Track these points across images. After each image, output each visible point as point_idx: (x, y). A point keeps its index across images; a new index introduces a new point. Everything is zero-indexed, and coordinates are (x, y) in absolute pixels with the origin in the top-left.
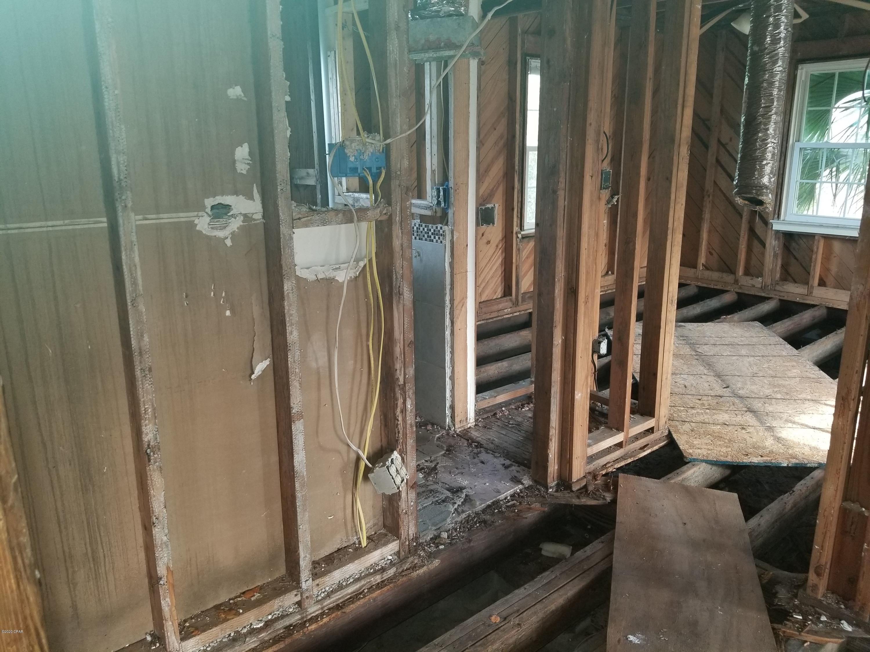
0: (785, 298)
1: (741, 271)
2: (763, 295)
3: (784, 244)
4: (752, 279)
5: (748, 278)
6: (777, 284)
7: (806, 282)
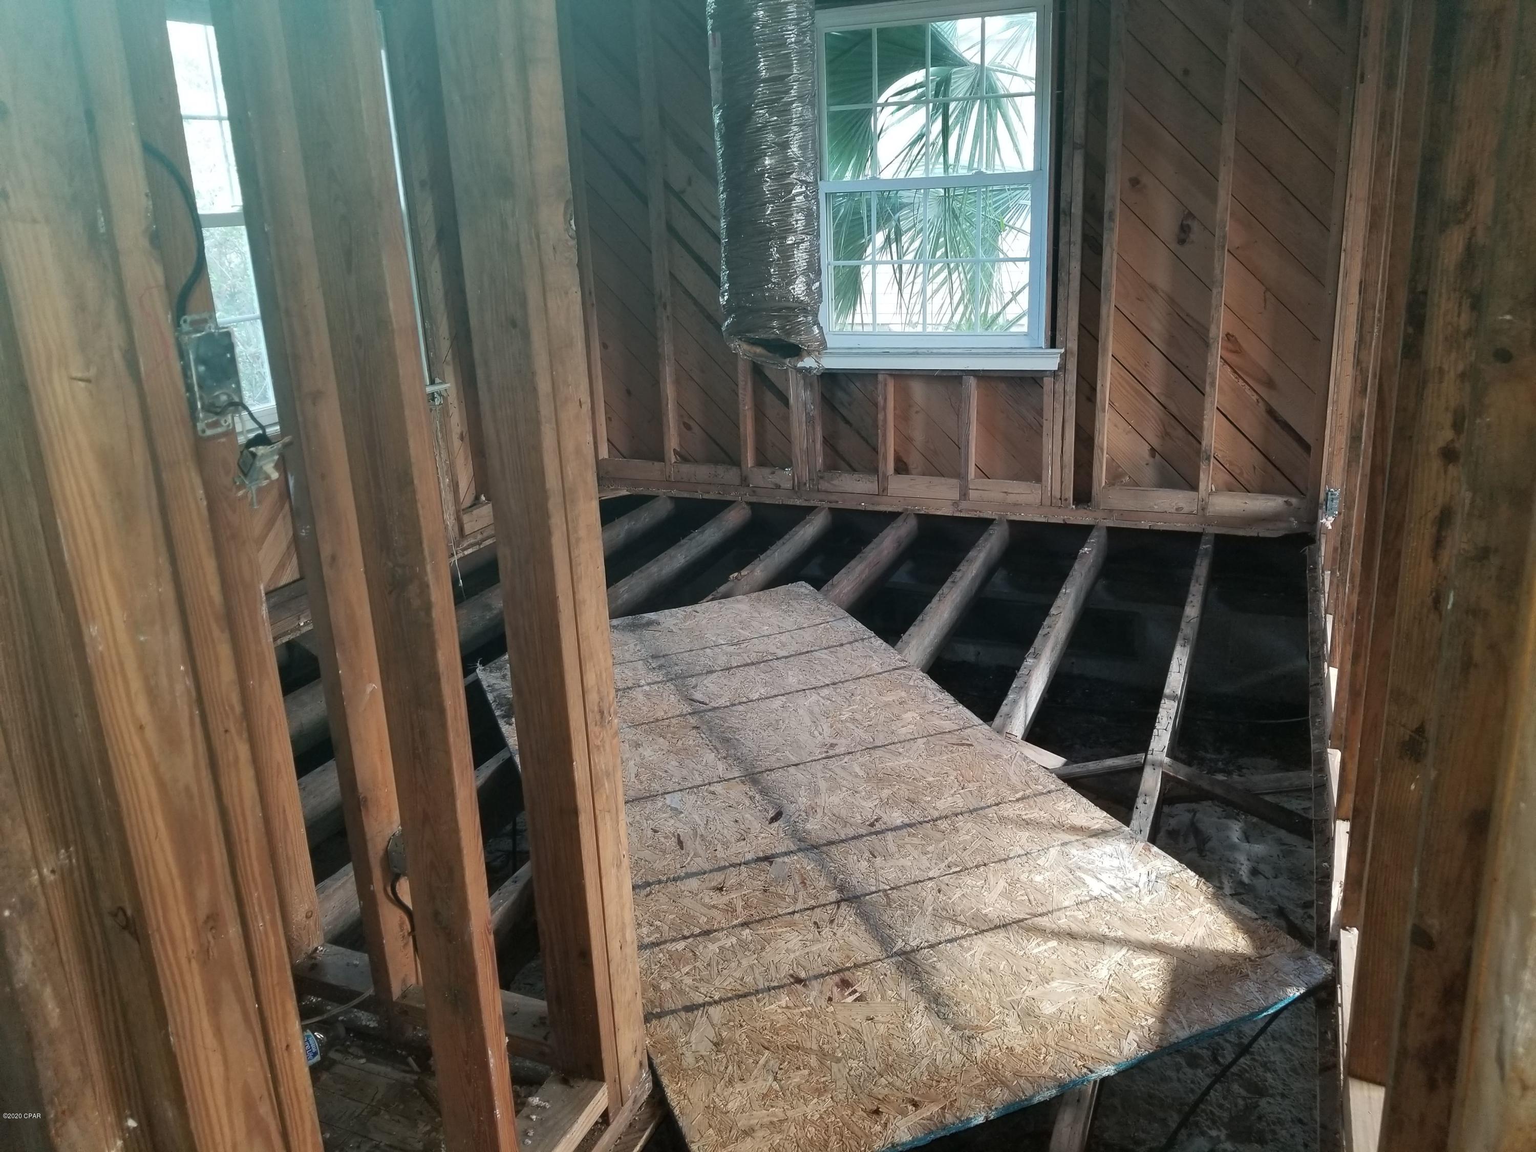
0: (840, 505)
1: (750, 459)
2: (798, 502)
3: (822, 395)
4: (773, 473)
5: (766, 471)
6: (822, 478)
7: (873, 469)
